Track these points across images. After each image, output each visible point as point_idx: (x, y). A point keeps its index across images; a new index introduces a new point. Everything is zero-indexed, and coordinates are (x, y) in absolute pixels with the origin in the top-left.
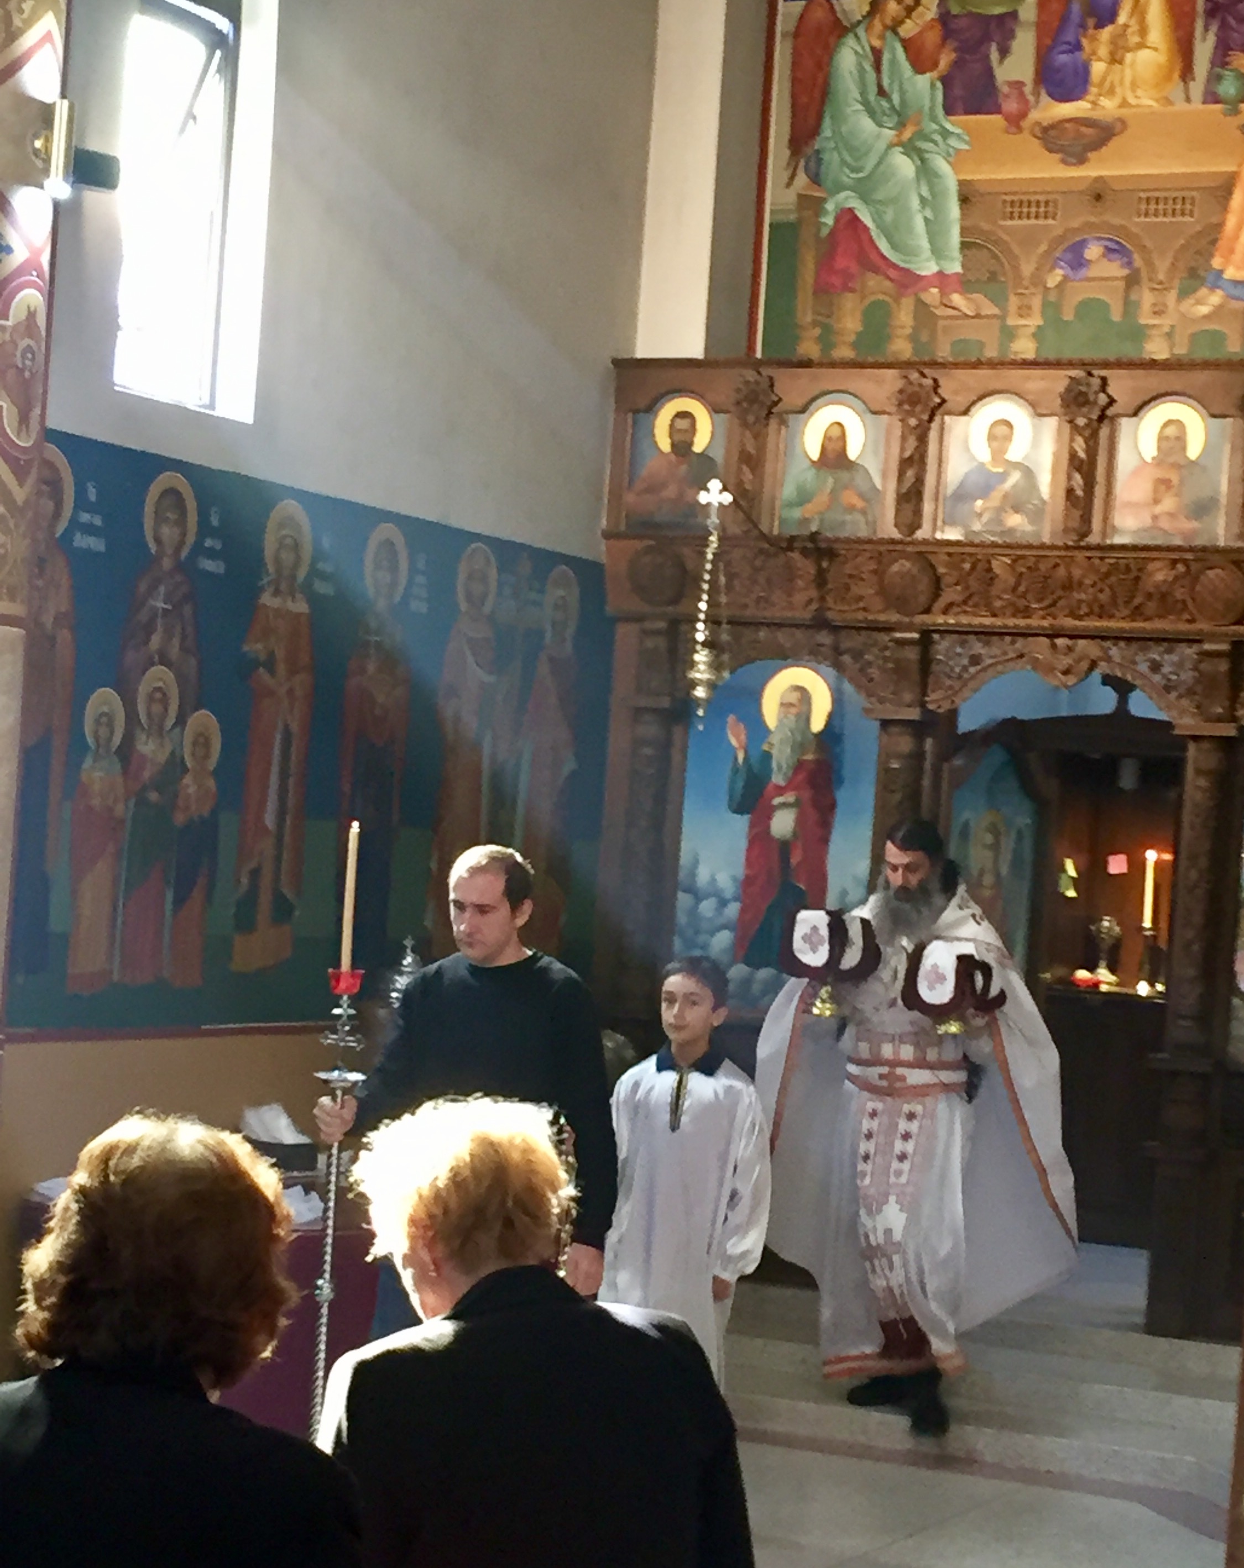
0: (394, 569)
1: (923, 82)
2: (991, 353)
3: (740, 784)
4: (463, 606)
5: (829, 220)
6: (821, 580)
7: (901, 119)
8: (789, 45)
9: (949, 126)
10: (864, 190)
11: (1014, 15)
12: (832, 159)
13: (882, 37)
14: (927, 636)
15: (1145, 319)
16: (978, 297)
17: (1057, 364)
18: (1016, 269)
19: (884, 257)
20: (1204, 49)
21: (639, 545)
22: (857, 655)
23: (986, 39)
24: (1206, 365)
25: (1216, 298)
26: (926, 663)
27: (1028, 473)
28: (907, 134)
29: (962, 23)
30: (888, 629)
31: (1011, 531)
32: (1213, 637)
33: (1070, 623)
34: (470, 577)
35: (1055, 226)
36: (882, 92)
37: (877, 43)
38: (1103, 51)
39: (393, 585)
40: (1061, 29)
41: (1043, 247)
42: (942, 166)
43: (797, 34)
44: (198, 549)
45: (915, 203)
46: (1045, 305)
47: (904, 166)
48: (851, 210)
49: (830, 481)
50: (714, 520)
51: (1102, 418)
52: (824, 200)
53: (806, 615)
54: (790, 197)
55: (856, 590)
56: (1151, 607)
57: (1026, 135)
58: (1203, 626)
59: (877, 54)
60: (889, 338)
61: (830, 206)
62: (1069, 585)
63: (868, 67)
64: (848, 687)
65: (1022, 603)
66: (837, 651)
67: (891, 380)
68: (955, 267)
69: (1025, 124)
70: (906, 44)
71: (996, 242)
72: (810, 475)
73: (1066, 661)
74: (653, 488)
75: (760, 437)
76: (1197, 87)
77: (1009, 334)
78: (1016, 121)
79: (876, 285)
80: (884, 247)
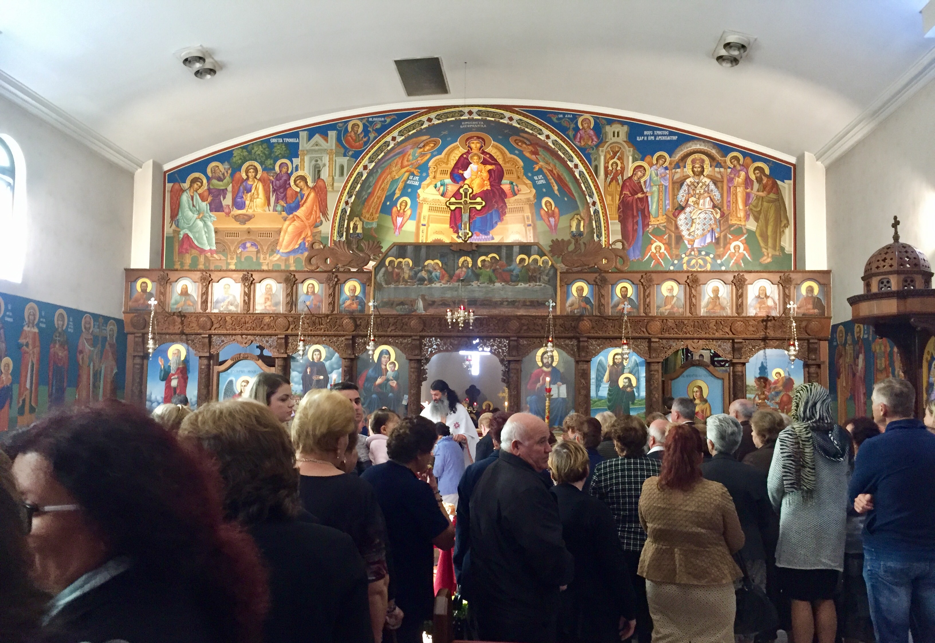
0: (63, 321)
1: (204, 204)
2: (225, 268)
3: (162, 374)
4: (84, 330)
5: (181, 236)
6: (182, 323)
7: (199, 212)
8: (169, 194)
9: (211, 214)
10: (190, 229)
11: (226, 189)
12: (181, 222)
14: (210, 336)
15: (261, 261)
16: (221, 255)
17: (240, 271)
18: (230, 249)
19: (196, 245)
20: (273, 199)
21: (132, 315)
22: (193, 341)
23: (220, 195)
24: (276, 271)
25: (278, 256)
26: (210, 342)
27: (234, 297)
28: (201, 216)
29: (213, 191)
30: (200, 334)
31: (230, 310)
32: (281, 334)
33: (246, 332)
34: (85, 323)
35: (239, 239)
36: (193, 206)
37: (192, 194)
38: (249, 199)
39: (63, 325)
40: (238, 193)
41: (236, 244)
42: (210, 224)
43: (171, 191)
44: (5, 315)
45: (203, 233)
46: (237, 257)
47: (200, 224)
48: (187, 234)
49: (184, 299)
50: (152, 308)
51: (251, 283)
52: (180, 231)
53: (179, 331)
54: (171, 230)
55: (191, 325)
56: (266, 327)
57: (231, 217)
58: (278, 332)
59: (192, 197)
60: (198, 265)
61: (182, 233)
62: (245, 323)
63: (190, 200)
64: (191, 349)
65: (233, 327)
66: (187, 340)
67: (198, 275)
68: (214, 248)
69: (230, 215)
70: (200, 195)
71: (225, 242)
72: (179, 297)
73: (246, 341)
74: (136, 301)
75: (165, 288)
76: (271, 208)
77: (228, 264)
78: (228, 214)
79: (194, 252)
80: (196, 243)
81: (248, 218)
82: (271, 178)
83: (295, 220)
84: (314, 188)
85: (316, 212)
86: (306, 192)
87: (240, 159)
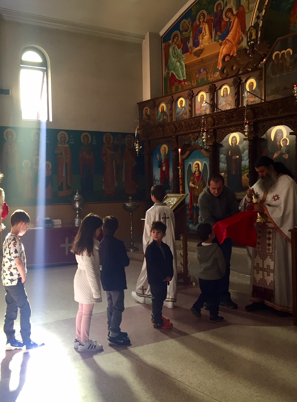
0: (88, 139)
1: (179, 50)
3: (159, 164)
4: (105, 142)
5: (170, 75)
6: (163, 131)
7: (177, 57)
9: (183, 56)
10: (174, 69)
11: (190, 36)
12: (170, 66)
13: (174, 45)
14: (177, 137)
15: (209, 79)
18: (193, 76)
19: (177, 79)
20: (213, 33)
21: (142, 130)
23: (186, 41)
25: (218, 73)
27: (185, 108)
28: (178, 59)
29: (183, 40)
30: (172, 136)
33: (193, 131)
35: (197, 67)
36: (175, 54)
37: (174, 46)
38: (201, 38)
39: (88, 141)
40: (195, 36)
41: (196, 72)
42: (183, 63)
43: (164, 49)
45: (180, 70)
46: (196, 80)
47: (178, 64)
48: (173, 73)
49: (162, 115)
52: (169, 72)
53: (163, 136)
54: (166, 73)
55: (167, 131)
57: (192, 54)
59: (174, 48)
61: (170, 73)
62: (192, 125)
63: (173, 50)
64: (170, 146)
65: (187, 129)
68: (185, 78)
69: (192, 53)
71: (190, 72)
72: (160, 115)
73: (194, 137)
76: (213, 40)
78: (191, 53)
79: (176, 83)
80: (177, 77)
81: (201, 51)
82: (212, 18)
83: (227, 43)
84: (237, 15)
85: (239, 32)
86: (232, 20)
87: (196, 12)
